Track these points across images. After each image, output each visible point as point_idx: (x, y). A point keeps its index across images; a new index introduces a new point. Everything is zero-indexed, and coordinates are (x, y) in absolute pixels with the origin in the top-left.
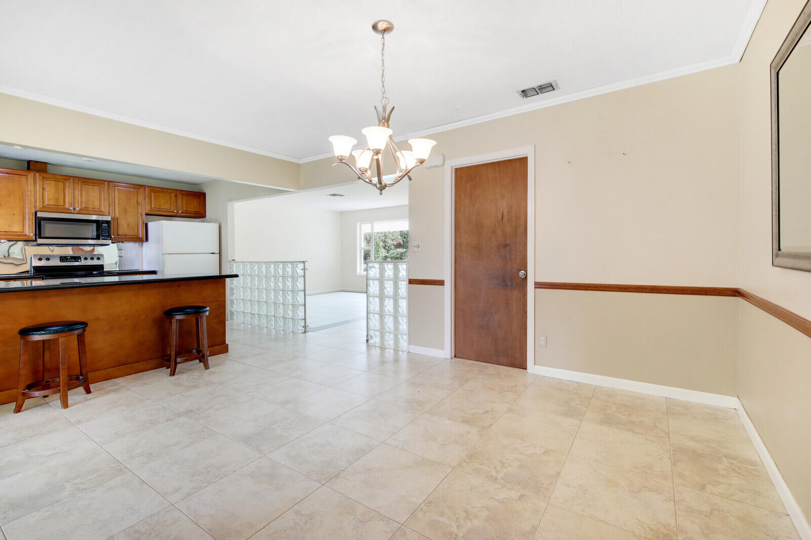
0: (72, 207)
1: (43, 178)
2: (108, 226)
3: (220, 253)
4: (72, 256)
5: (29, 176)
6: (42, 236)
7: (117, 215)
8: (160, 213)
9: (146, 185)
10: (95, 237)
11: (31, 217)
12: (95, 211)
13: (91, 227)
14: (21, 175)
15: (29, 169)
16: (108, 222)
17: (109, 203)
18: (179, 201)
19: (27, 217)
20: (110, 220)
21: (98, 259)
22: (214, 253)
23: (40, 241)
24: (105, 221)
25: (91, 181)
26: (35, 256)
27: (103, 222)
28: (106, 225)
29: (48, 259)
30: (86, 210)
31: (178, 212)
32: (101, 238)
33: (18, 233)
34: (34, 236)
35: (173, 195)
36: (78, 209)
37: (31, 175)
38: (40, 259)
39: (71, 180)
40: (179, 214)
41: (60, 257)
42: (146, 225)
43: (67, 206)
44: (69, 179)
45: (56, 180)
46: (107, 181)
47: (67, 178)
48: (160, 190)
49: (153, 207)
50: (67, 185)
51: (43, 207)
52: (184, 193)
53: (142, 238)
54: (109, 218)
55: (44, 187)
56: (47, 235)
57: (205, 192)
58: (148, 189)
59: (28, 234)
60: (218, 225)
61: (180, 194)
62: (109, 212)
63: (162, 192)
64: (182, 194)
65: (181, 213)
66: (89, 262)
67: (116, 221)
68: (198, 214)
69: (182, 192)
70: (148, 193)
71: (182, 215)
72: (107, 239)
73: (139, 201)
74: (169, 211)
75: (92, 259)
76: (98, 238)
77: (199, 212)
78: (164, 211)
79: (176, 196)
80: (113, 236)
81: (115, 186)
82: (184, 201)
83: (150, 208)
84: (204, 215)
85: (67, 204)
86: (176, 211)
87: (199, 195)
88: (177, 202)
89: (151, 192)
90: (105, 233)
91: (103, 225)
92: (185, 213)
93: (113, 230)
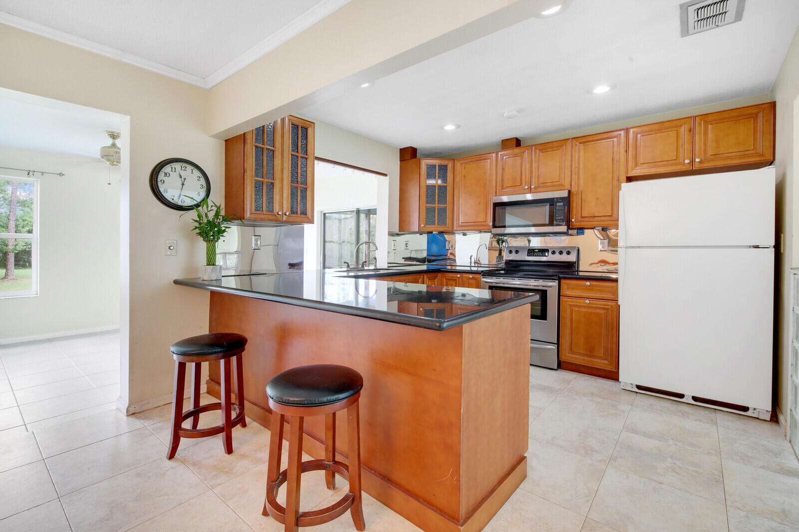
0: (528, 185)
1: (503, 157)
2: (565, 205)
4: (539, 248)
5: (492, 158)
6: (496, 225)
7: (580, 189)
8: (653, 170)
10: (548, 223)
12: (553, 186)
13: (543, 208)
14: (486, 159)
17: (571, 171)
18: (698, 138)
19: (489, 205)
20: (566, 196)
21: (568, 253)
22: (757, 247)
24: (560, 198)
25: (550, 145)
27: (558, 200)
28: (562, 205)
30: (543, 187)
31: (692, 162)
32: (556, 223)
34: (492, 226)
35: (684, 130)
36: (533, 186)
38: (511, 252)
39: (530, 150)
40: (697, 166)
41: (528, 250)
43: (523, 185)
44: (526, 150)
45: (515, 156)
46: (569, 139)
48: (654, 127)
49: (641, 162)
50: (525, 157)
51: (503, 190)
52: (711, 118)
54: (564, 194)
55: (504, 167)
58: (634, 132)
60: (774, 171)
61: (700, 124)
62: (571, 185)
63: (660, 130)
64: (705, 122)
65: (701, 162)
66: (557, 258)
67: (580, 197)
68: (752, 156)
69: (706, 118)
70: (633, 139)
71: (706, 165)
72: (561, 225)
73: (616, 157)
74: (672, 165)
75: (561, 253)
76: (551, 224)
77: (754, 152)
78: (663, 166)
79: (690, 131)
80: (573, 220)
81: (580, 143)
82: (710, 135)
83: (636, 165)
84: (769, 157)
85: (524, 182)
86: (687, 161)
87: (754, 111)
88: (693, 142)
89: (639, 136)
90: (559, 216)
91: (558, 204)
92: (712, 160)
93: (574, 212)
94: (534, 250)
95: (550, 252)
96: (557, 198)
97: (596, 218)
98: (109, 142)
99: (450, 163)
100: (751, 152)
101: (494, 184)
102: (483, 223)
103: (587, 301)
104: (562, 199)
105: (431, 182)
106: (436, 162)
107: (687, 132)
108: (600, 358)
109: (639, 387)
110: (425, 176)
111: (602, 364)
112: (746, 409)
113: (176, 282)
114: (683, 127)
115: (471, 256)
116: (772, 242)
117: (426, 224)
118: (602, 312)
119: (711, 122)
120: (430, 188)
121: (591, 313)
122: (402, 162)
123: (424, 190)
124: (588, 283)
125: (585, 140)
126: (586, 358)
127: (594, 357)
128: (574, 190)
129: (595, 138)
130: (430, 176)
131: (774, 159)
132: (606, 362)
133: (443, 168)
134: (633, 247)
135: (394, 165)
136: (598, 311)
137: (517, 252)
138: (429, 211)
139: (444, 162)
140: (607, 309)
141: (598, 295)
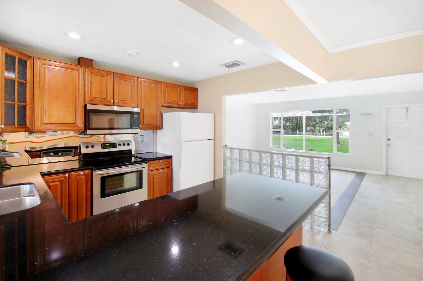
0: (112, 100)
1: (91, 72)
2: (138, 116)
3: (214, 139)
4: (109, 142)
5: (80, 70)
6: (90, 127)
8: (171, 105)
9: (162, 81)
10: (129, 127)
11: (81, 109)
12: (128, 103)
13: (126, 118)
14: (74, 70)
15: (79, 64)
16: (138, 113)
17: (138, 97)
18: (183, 95)
19: (78, 109)
20: (139, 111)
21: (128, 144)
23: (89, 132)
25: (126, 76)
26: (83, 143)
29: (93, 147)
31: (182, 104)
32: (134, 127)
33: (71, 125)
34: (84, 127)
36: (117, 101)
37: (81, 70)
38: (87, 147)
39: (112, 76)
41: (102, 144)
42: (162, 115)
43: (108, 99)
45: (101, 75)
47: (109, 73)
48: (171, 85)
49: (166, 99)
50: (109, 80)
51: (91, 100)
53: (159, 127)
55: (92, 81)
56: (94, 126)
57: (197, 88)
58: (164, 84)
59: (79, 126)
60: (213, 115)
62: (138, 105)
64: (184, 89)
66: (122, 148)
70: (163, 88)
72: (137, 129)
73: (158, 95)
74: (176, 104)
75: (124, 145)
77: (194, 104)
78: (173, 103)
80: (140, 126)
81: (142, 82)
82: (185, 95)
83: (165, 101)
84: (197, 107)
87: (194, 90)
88: (181, 96)
89: (166, 87)
90: (136, 123)
91: (135, 116)
92: (186, 105)
94: (106, 144)
95: (117, 145)
96: (134, 112)
97: (150, 125)
99: (29, 60)
101: (83, 93)
103: (161, 171)
105: (8, 74)
106: (16, 54)
110: (4, 67)
114: (179, 89)
118: (166, 174)
120: (9, 83)
121: (162, 176)
123: (2, 83)
124: (161, 161)
128: (143, 108)
130: (8, 67)
139: (24, 58)
141: (164, 166)
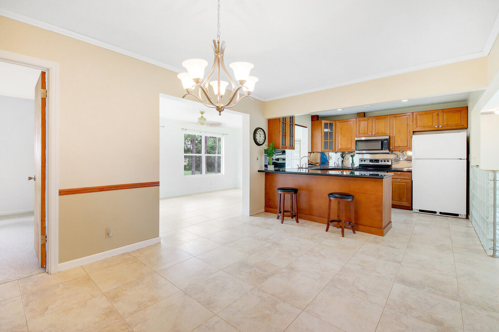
0: (371, 133)
4: (375, 159)
7: (394, 135)
10: (380, 149)
12: (382, 134)
13: (378, 143)
17: (390, 128)
18: (440, 118)
19: (353, 141)
21: (388, 161)
22: (461, 159)
24: (386, 139)
25: (380, 117)
27: (385, 140)
28: (386, 141)
30: (378, 134)
31: (438, 127)
32: (384, 149)
34: (355, 150)
35: (435, 114)
36: (373, 134)
37: (355, 120)
38: (362, 161)
39: (371, 119)
40: (440, 128)
41: (370, 160)
44: (370, 118)
45: (365, 120)
46: (388, 115)
48: (424, 112)
49: (418, 125)
50: (369, 121)
51: (359, 135)
52: (445, 111)
53: (410, 148)
54: (388, 137)
55: (360, 125)
58: (415, 114)
59: (353, 149)
60: (466, 134)
61: (441, 113)
62: (390, 134)
63: (426, 114)
64: (443, 112)
65: (442, 127)
66: (383, 163)
67: (394, 139)
68: (460, 126)
69: (443, 111)
70: (415, 117)
71: (443, 128)
72: (386, 150)
73: (409, 123)
74: (431, 127)
75: (385, 161)
76: (382, 149)
77: (461, 124)
78: (427, 128)
79: (437, 115)
80: (391, 148)
81: (393, 117)
82: (445, 117)
83: (417, 127)
84: (466, 126)
85: (369, 132)
86: (436, 127)
87: (460, 109)
88: (438, 119)
89: (418, 116)
90: (385, 146)
91: (385, 141)
92: (446, 127)
93: (391, 144)
94: (372, 160)
95: (380, 161)
96: (384, 139)
97: (401, 147)
98: (200, 115)
99: (334, 123)
100: (459, 124)
101: (355, 132)
102: (350, 149)
103: (399, 180)
104: (387, 139)
105: (326, 130)
106: (328, 122)
107: (436, 116)
108: (404, 201)
109: (420, 211)
110: (324, 128)
111: (405, 204)
112: (457, 215)
113: (259, 171)
114: (434, 114)
115: (335, 162)
116: (466, 158)
117: (324, 149)
118: (405, 184)
119: (445, 112)
120: (326, 133)
121: (400, 185)
122: (312, 122)
123: (323, 134)
124: (399, 173)
125: (395, 116)
126: (398, 202)
127: (402, 201)
128: (391, 135)
129: (400, 115)
130: (326, 128)
131: (468, 127)
132: (407, 203)
133: (331, 125)
134: (418, 159)
135: (308, 123)
136: (404, 183)
137: (365, 161)
138: (326, 143)
139: (332, 122)
140: (407, 183)
141: (403, 177)
